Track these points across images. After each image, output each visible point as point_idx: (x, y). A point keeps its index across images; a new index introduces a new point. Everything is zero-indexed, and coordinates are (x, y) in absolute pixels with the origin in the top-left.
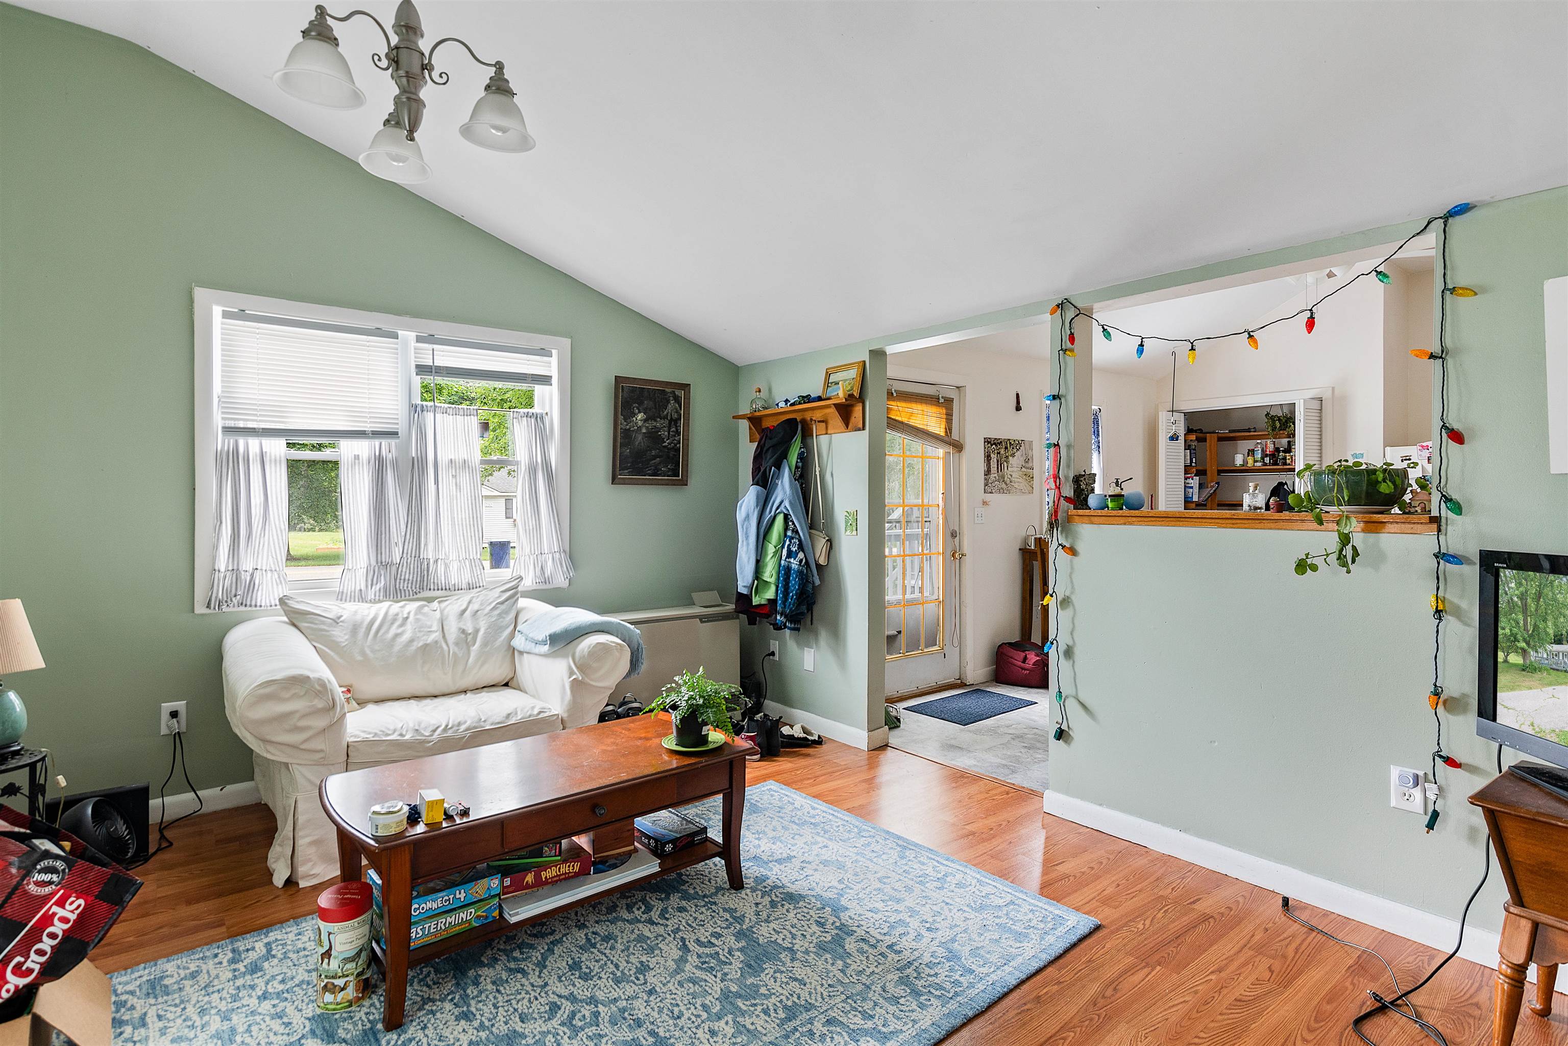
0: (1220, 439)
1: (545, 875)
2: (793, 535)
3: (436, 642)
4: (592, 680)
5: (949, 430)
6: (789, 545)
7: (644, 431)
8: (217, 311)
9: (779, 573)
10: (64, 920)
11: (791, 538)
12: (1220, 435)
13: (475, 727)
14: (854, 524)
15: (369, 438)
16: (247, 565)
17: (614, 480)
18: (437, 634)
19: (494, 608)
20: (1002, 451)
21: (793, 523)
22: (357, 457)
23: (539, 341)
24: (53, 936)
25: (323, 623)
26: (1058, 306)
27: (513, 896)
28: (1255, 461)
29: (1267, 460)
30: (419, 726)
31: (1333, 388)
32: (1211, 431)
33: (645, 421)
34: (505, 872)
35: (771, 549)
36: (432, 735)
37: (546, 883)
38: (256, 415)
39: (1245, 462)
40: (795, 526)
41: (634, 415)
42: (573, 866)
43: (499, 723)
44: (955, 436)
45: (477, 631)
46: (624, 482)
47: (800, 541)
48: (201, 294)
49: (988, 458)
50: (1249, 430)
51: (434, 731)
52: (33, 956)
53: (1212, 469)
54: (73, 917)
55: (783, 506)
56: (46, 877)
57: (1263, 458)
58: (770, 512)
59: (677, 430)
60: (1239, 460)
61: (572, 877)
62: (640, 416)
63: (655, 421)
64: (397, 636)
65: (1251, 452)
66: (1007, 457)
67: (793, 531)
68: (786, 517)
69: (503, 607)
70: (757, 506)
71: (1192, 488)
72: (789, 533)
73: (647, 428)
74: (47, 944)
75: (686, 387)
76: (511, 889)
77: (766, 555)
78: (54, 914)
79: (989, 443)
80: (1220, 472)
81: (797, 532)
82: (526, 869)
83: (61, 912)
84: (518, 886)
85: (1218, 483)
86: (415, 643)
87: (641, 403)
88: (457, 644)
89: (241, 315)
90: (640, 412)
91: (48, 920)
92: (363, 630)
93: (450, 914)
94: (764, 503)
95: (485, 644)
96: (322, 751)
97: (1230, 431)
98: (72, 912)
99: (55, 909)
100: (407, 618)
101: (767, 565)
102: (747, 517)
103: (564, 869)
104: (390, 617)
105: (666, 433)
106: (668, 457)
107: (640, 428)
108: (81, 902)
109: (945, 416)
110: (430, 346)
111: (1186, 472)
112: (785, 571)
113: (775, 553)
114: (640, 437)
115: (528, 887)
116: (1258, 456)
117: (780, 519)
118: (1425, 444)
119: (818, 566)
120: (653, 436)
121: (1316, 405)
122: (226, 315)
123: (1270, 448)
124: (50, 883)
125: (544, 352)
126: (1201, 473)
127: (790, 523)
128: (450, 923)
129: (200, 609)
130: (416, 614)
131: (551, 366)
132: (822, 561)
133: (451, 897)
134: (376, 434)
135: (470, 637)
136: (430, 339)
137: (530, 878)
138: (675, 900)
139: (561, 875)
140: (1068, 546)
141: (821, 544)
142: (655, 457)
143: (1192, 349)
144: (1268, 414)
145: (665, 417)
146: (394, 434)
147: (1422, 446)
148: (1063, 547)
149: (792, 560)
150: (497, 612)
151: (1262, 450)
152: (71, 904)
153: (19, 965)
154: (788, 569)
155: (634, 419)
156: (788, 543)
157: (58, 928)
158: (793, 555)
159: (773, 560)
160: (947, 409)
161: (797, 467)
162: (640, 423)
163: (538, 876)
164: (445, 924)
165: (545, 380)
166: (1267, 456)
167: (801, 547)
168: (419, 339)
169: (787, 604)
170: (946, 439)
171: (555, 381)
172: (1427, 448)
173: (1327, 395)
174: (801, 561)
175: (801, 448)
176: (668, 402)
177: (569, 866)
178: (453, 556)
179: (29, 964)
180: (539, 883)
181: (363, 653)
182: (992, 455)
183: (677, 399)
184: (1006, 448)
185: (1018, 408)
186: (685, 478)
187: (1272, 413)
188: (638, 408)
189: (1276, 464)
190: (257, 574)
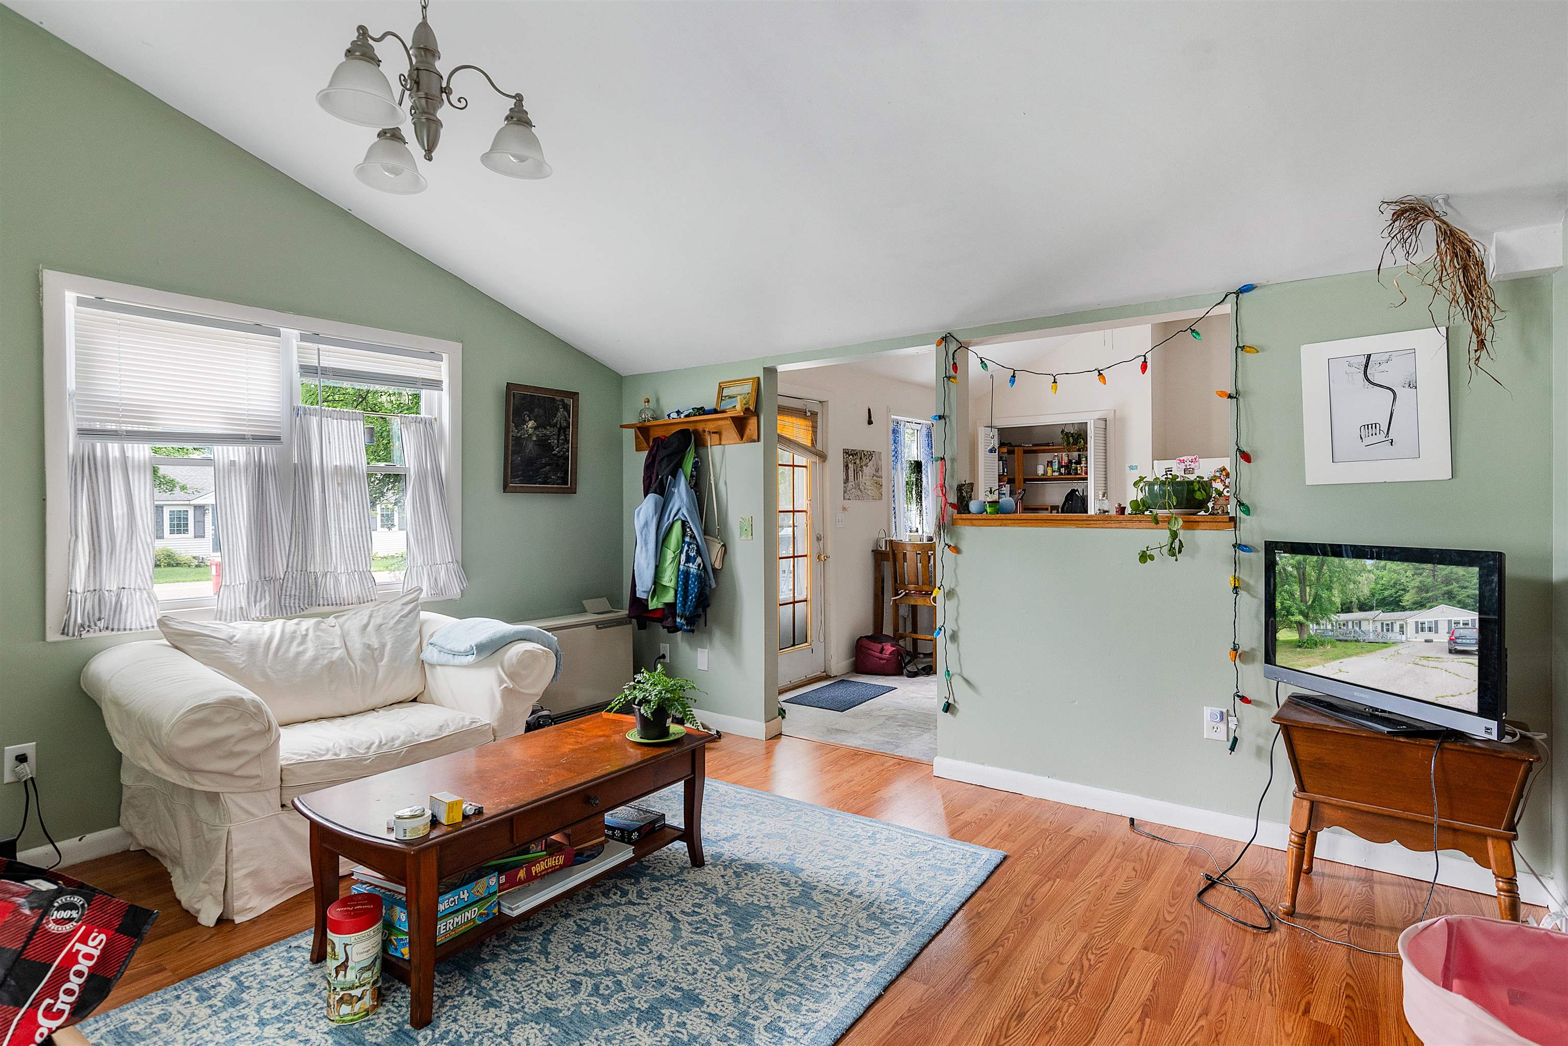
0: (1026, 452)
1: (536, 869)
2: (691, 541)
3: (342, 659)
4: (521, 687)
5: (814, 441)
6: (687, 551)
7: (534, 438)
8: (70, 297)
9: (678, 576)
10: (88, 957)
11: (689, 544)
12: (1025, 448)
13: (410, 742)
14: (750, 529)
15: (249, 443)
16: (111, 584)
17: (506, 488)
18: (340, 651)
19: (399, 622)
20: (858, 462)
21: (691, 530)
22: (233, 463)
23: (430, 344)
24: (79, 974)
25: (215, 644)
26: (943, 339)
27: (507, 893)
28: (1054, 471)
29: (1063, 470)
30: (352, 744)
31: (1115, 411)
32: (1018, 444)
33: (536, 428)
34: (500, 870)
35: (670, 555)
36: (367, 753)
37: (536, 877)
38: (117, 416)
39: (1046, 472)
40: (693, 532)
41: (525, 422)
42: (558, 859)
43: (433, 736)
44: (819, 447)
45: (383, 646)
46: (515, 491)
47: (698, 546)
48: (50, 278)
49: (847, 467)
50: (1048, 445)
51: (369, 748)
52: (62, 997)
53: (1019, 478)
54: (96, 953)
55: (680, 513)
56: (65, 914)
57: (1059, 469)
58: (668, 519)
59: (566, 438)
60: (1040, 470)
61: (557, 870)
62: (531, 424)
63: (545, 428)
64: (299, 654)
65: (1050, 463)
66: (861, 467)
67: (691, 537)
68: (684, 524)
69: (407, 620)
70: (656, 513)
71: (1004, 494)
72: (687, 539)
73: (537, 436)
74: (74, 983)
75: (574, 395)
76: (506, 886)
77: (665, 560)
78: (78, 951)
79: (847, 453)
80: (1025, 480)
81: (695, 538)
82: (518, 866)
83: (84, 949)
84: (512, 882)
85: (1024, 490)
86: (320, 661)
87: (531, 411)
88: (363, 660)
89: (99, 302)
90: (530, 420)
91: (72, 958)
92: (261, 650)
93: (457, 915)
94: (662, 510)
95: (394, 658)
96: (257, 776)
97: (1034, 445)
98: (95, 947)
99: (78, 946)
100: (306, 635)
101: (665, 570)
102: (646, 524)
103: (552, 862)
104: (287, 636)
105: (556, 441)
106: (558, 465)
107: (530, 436)
108: (103, 936)
109: (810, 429)
110: (316, 346)
111: (1000, 481)
112: (684, 575)
113: (674, 559)
114: (530, 446)
115: (521, 882)
116: (1056, 467)
117: (678, 527)
118: (1182, 458)
119: (714, 570)
120: (543, 444)
121: (1102, 424)
122: (81, 302)
123: (1065, 460)
124: (70, 920)
125: (434, 356)
126: (1011, 481)
127: (688, 530)
128: (457, 923)
129: (53, 635)
130: (315, 631)
131: (442, 370)
132: (717, 565)
133: (456, 898)
134: (258, 439)
135: (376, 653)
136: (315, 338)
137: (522, 874)
138: (645, 883)
139: (548, 868)
140: (953, 545)
141: (716, 548)
142: (546, 465)
143: (1055, 382)
144: (1063, 431)
145: (555, 425)
146: (276, 439)
147: (1180, 460)
148: (949, 546)
149: (691, 565)
150: (402, 626)
151: (1059, 462)
152: (94, 939)
153: (49, 1007)
154: (687, 573)
155: (525, 426)
156: (686, 548)
157: (84, 965)
158: (692, 560)
159: (671, 565)
160: (812, 422)
161: (692, 476)
162: (531, 431)
163: (529, 872)
164: (453, 925)
165: (435, 384)
166: (1062, 467)
167: (699, 552)
168: (303, 338)
169: (687, 607)
170: (813, 449)
171: (445, 385)
173: (1110, 417)
174: (699, 565)
175: (695, 458)
176: (558, 410)
177: (555, 860)
178: (341, 569)
179: (59, 1005)
180: (530, 878)
181: (265, 675)
182: (850, 465)
183: (566, 407)
184: (861, 458)
185: (870, 422)
186: (573, 486)
187: (1066, 430)
188: (529, 417)
189: (1069, 473)
190: (125, 595)
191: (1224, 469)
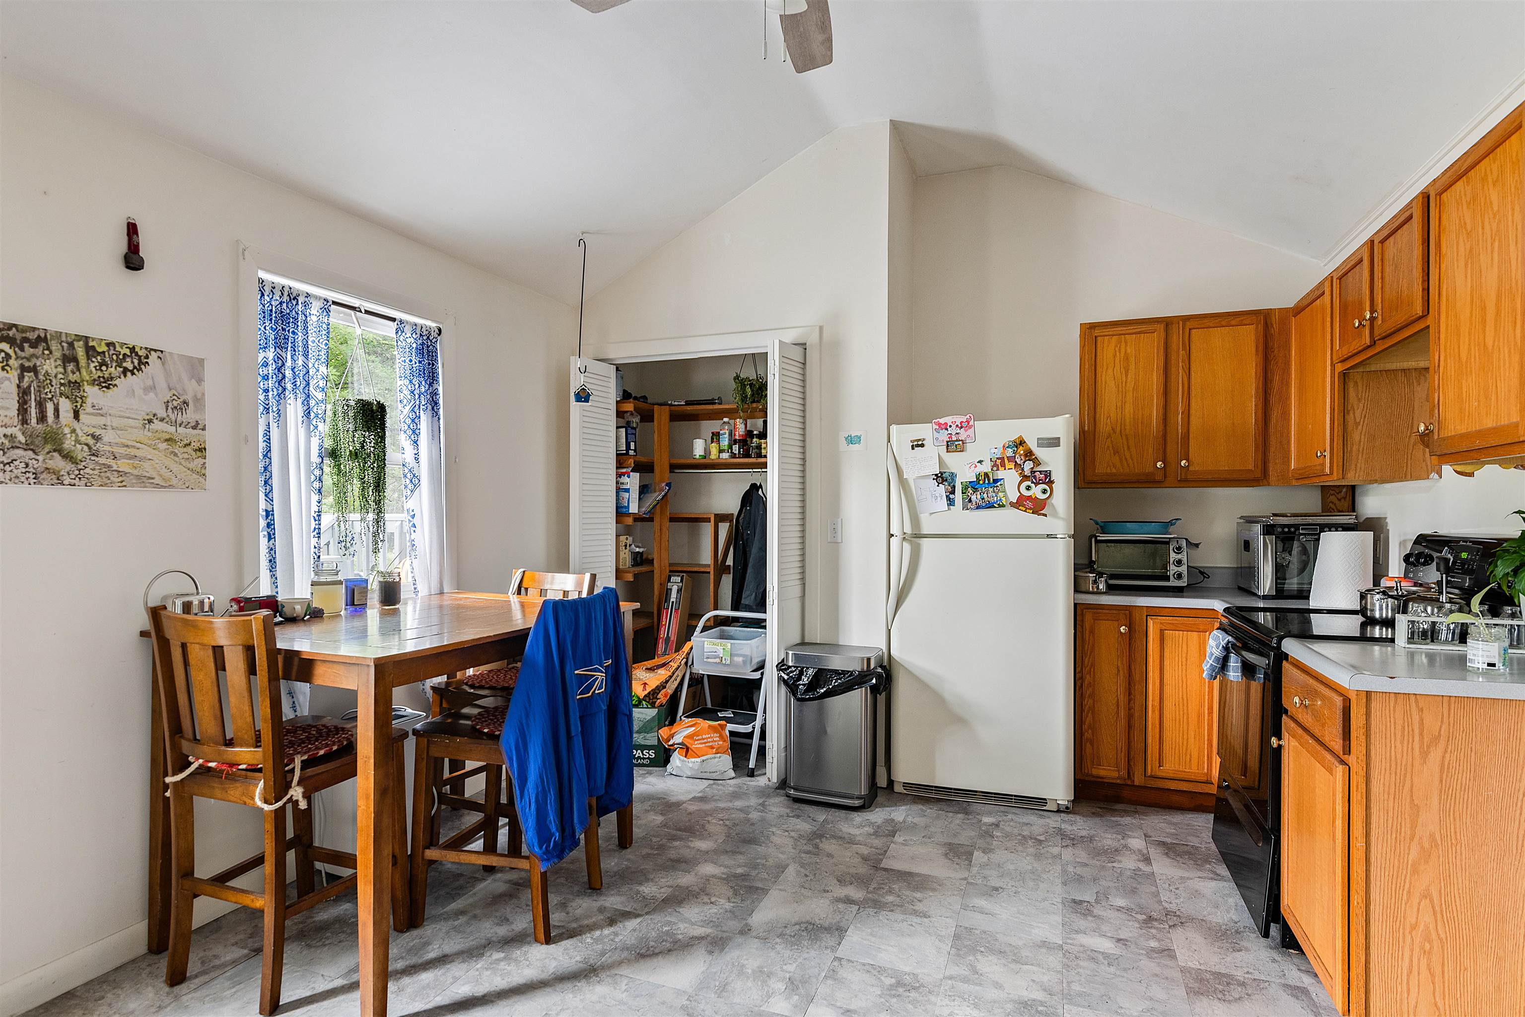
0: (677, 417)
12: (673, 408)
28: (721, 451)
29: (736, 449)
31: (821, 328)
32: (661, 401)
39: (707, 451)
50: (711, 403)
53: (661, 463)
57: (730, 447)
60: (698, 448)
65: (716, 437)
71: (627, 490)
80: (673, 467)
85: (669, 485)
97: (688, 403)
111: (620, 465)
116: (725, 442)
118: (942, 421)
121: (797, 354)
123: (740, 430)
126: (644, 468)
144: (737, 378)
147: (939, 424)
151: (730, 434)
166: (735, 442)
172: (945, 427)
173: (812, 339)
187: (742, 376)
189: (747, 455)
191: (1022, 443)
